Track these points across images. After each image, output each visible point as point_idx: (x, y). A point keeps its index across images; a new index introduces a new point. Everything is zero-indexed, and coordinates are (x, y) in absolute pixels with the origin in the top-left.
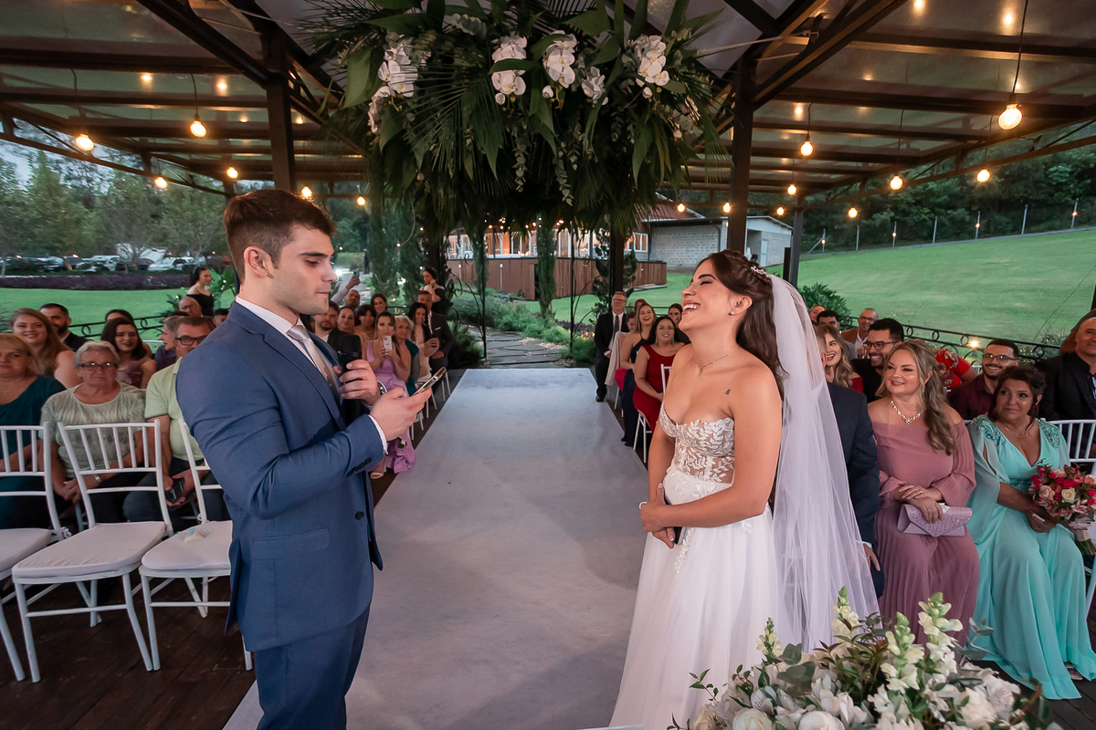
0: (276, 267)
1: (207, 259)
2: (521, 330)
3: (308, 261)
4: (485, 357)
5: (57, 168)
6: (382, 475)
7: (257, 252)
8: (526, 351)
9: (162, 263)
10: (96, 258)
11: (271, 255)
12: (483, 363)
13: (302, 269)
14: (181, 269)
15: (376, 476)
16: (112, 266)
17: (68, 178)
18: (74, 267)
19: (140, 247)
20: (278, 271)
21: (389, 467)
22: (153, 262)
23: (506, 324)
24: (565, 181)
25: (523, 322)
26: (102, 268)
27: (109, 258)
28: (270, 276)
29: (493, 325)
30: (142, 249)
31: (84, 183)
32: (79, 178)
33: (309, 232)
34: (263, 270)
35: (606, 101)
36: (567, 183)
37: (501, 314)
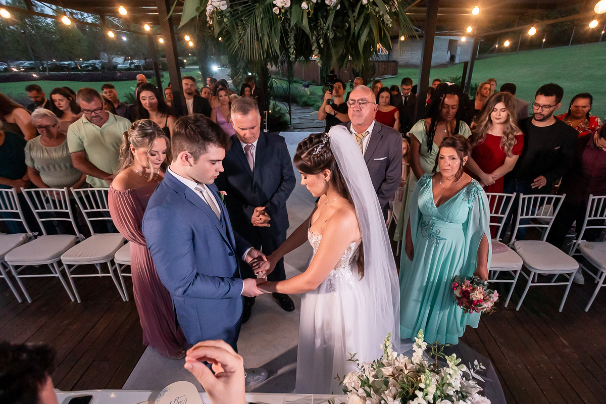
0: (195, 164)
1: (146, 62)
2: (312, 106)
3: (212, 163)
4: (291, 124)
8: (314, 120)
9: (124, 64)
10: (91, 62)
11: (194, 158)
12: (289, 127)
13: (208, 166)
14: (133, 68)
16: (99, 66)
18: (81, 67)
19: (112, 55)
22: (119, 64)
23: (304, 102)
25: (314, 101)
26: (95, 68)
27: (97, 61)
28: (191, 165)
29: (297, 103)
30: (113, 56)
31: (80, 17)
34: (188, 163)
35: (339, 7)
37: (301, 96)
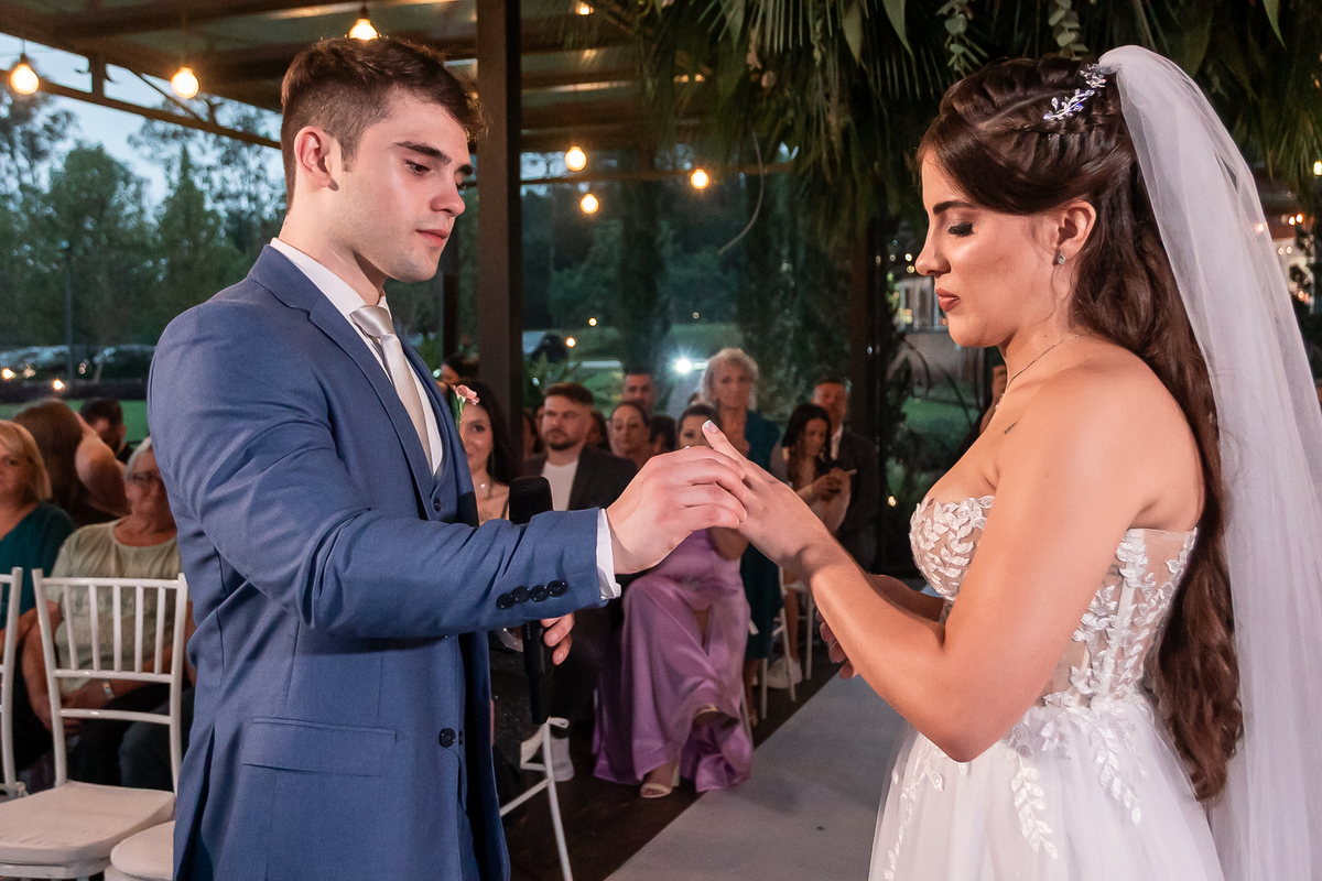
0: (346, 169)
3: (409, 162)
5: (207, 180)
6: (667, 791)
7: (318, 140)
11: (342, 144)
13: (397, 177)
15: (655, 792)
17: (220, 197)
20: (350, 174)
21: (687, 776)
24: (1073, 36)
28: (334, 186)
32: (237, 196)
33: (422, 106)
34: (323, 174)
36: (1078, 42)
